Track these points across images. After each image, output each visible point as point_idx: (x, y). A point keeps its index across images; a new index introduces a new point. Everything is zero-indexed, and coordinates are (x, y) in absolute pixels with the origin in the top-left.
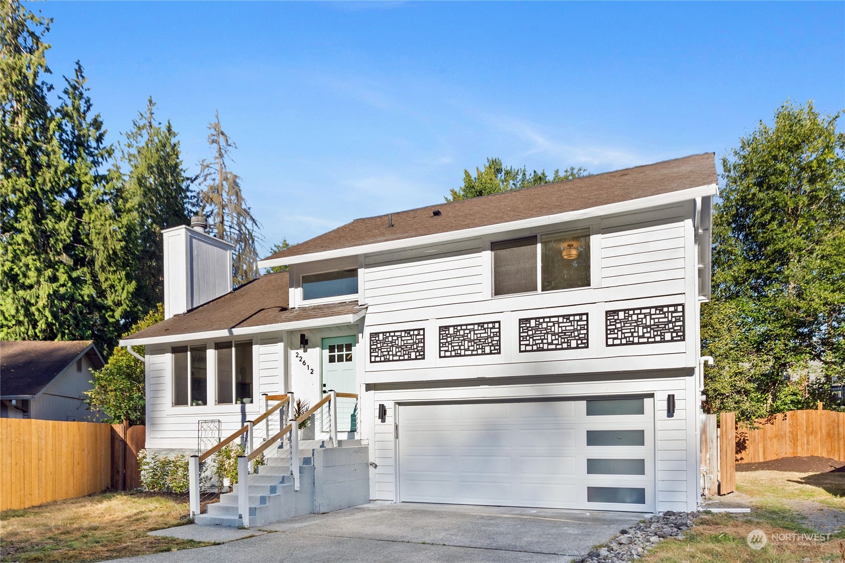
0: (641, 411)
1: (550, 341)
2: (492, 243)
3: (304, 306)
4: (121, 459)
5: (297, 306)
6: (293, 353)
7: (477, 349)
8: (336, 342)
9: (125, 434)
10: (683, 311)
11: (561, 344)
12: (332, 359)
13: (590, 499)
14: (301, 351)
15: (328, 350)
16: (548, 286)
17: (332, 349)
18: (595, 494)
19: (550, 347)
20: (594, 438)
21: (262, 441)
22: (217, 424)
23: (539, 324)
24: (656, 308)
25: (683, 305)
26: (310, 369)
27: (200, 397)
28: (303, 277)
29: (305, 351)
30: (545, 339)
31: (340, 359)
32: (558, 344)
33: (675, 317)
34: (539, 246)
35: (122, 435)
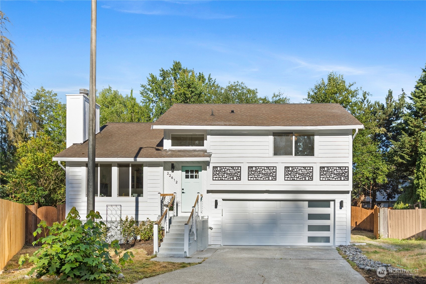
0: (329, 206)
1: (297, 177)
2: (273, 133)
3: (172, 149)
4: (33, 226)
5: (168, 149)
6: (166, 172)
7: (266, 178)
8: (190, 169)
9: (36, 211)
10: (348, 169)
11: (302, 178)
12: (187, 177)
13: (309, 241)
14: (170, 172)
15: (185, 172)
16: (298, 154)
17: (187, 172)
18: (311, 239)
19: (298, 179)
20: (311, 217)
21: (158, 216)
22: (119, 207)
23: (293, 169)
24: (339, 167)
25: (348, 167)
26: (175, 181)
27: (106, 191)
28: (172, 135)
29: (173, 172)
30: (295, 176)
31: (192, 177)
32: (301, 178)
33: (345, 171)
34: (294, 137)
35: (34, 212)
